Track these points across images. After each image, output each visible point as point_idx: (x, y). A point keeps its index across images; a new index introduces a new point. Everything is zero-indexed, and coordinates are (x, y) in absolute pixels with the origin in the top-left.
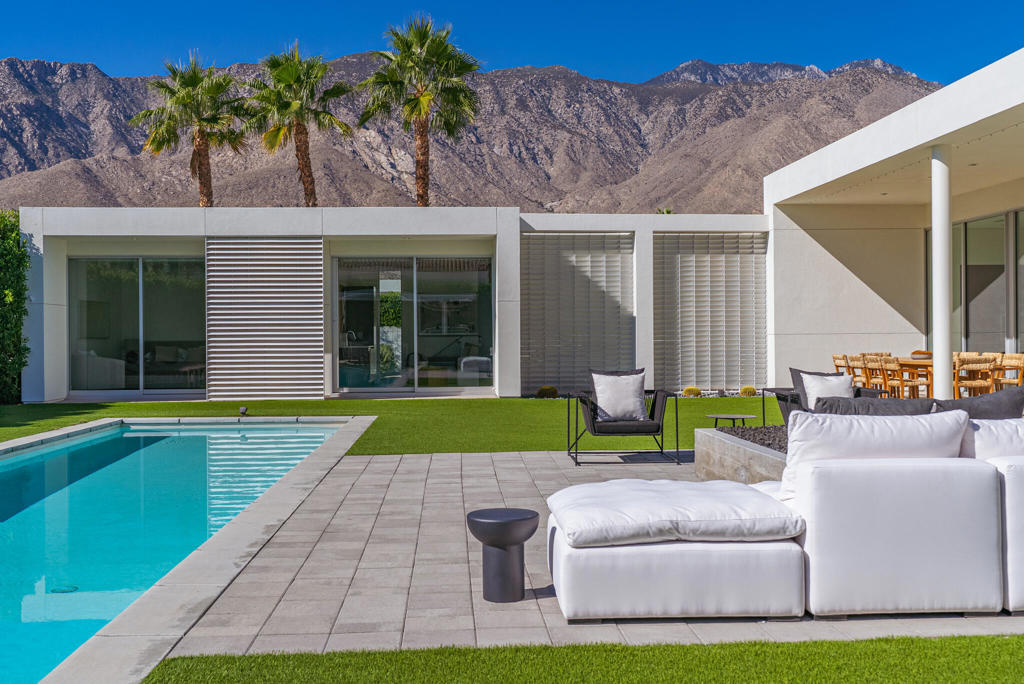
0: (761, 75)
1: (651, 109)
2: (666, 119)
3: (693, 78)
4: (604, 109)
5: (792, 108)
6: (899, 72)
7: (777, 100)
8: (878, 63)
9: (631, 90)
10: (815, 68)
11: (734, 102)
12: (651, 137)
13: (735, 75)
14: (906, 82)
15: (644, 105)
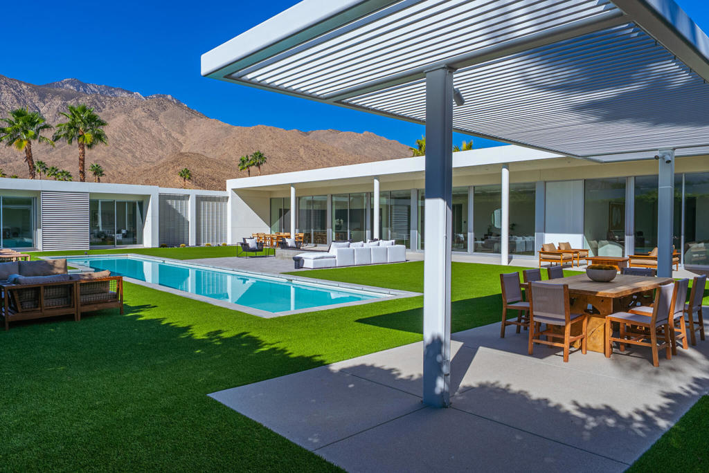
0: (111, 92)
1: (46, 100)
2: (56, 107)
3: (72, 88)
4: (16, 96)
5: (128, 111)
6: (179, 103)
7: (119, 106)
8: (169, 97)
9: (34, 89)
10: (139, 94)
11: (96, 104)
12: (47, 115)
13: (96, 90)
14: (182, 108)
15: (42, 97)
